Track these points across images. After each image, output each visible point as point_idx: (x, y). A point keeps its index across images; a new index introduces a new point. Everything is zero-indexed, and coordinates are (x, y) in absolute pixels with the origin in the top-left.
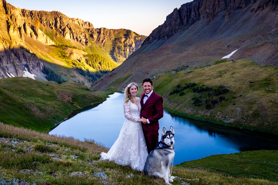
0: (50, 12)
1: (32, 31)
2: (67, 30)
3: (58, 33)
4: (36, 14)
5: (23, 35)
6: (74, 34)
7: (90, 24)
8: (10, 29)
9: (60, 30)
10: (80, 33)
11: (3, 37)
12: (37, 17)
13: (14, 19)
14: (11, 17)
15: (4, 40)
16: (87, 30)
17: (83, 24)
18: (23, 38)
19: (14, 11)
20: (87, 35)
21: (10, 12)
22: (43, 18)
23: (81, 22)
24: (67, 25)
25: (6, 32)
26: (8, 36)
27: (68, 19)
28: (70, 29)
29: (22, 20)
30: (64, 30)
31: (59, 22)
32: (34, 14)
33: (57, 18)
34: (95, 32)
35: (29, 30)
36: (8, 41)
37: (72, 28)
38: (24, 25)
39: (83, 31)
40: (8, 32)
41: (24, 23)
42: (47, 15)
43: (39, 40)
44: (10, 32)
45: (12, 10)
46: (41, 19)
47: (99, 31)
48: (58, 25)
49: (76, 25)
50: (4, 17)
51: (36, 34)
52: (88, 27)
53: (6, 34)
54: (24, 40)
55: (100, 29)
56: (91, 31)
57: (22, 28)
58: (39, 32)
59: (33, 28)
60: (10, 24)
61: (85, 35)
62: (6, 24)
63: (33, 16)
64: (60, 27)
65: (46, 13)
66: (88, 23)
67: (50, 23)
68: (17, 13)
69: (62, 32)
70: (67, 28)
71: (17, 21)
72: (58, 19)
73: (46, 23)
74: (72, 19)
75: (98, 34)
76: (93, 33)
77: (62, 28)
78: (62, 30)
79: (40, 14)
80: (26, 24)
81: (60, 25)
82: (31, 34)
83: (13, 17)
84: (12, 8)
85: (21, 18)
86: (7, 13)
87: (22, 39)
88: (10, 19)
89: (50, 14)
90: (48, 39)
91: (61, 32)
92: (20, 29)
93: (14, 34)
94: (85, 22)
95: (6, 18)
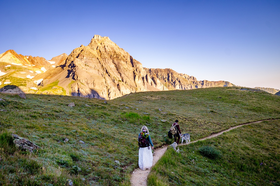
0: (163, 69)
1: (153, 81)
2: (177, 82)
3: (170, 85)
4: (154, 71)
5: (145, 83)
6: (182, 85)
7: (194, 78)
8: (136, 78)
9: (172, 83)
10: (187, 84)
11: (130, 84)
12: (154, 73)
13: (139, 71)
14: (136, 70)
15: (131, 87)
16: (192, 83)
17: (189, 78)
18: (146, 85)
19: (138, 65)
20: (192, 86)
21: (136, 66)
22: (158, 74)
23: (187, 77)
24: (177, 79)
25: (133, 80)
26: (134, 83)
27: (177, 74)
28: (179, 82)
29: (144, 72)
30: (174, 83)
31: (171, 76)
32: (152, 71)
33: (169, 73)
34: (198, 83)
35: (150, 80)
36: (134, 87)
37: (181, 81)
38: (146, 76)
39: (189, 83)
40: (135, 80)
41: (146, 74)
42: (161, 71)
43: (158, 88)
44: (135, 81)
45: (137, 64)
46: (157, 74)
47: (202, 83)
48: (170, 79)
49: (183, 79)
50: (131, 69)
51: (155, 83)
52: (192, 81)
53: (132, 82)
54: (146, 87)
55: (203, 82)
56: (196, 83)
57: (145, 78)
58: (158, 81)
59: (153, 79)
60: (135, 74)
61: (191, 86)
62: (132, 74)
63: (151, 73)
64: (172, 81)
65: (161, 70)
66: (192, 77)
67: (164, 77)
68: (140, 67)
69: (174, 84)
70: (177, 81)
71: (141, 72)
72: (170, 75)
73: (161, 77)
74: (180, 74)
75: (202, 85)
76: (197, 84)
77: (174, 81)
78: (173, 83)
79: (156, 71)
80: (148, 76)
81: (172, 79)
82: (151, 83)
83: (137, 70)
84: (137, 62)
85: (144, 71)
86: (133, 66)
87: (145, 87)
88: (135, 71)
89: (164, 70)
90: (165, 87)
91: (172, 84)
92: (143, 78)
93: (139, 82)
94: (190, 77)
95: (132, 70)
